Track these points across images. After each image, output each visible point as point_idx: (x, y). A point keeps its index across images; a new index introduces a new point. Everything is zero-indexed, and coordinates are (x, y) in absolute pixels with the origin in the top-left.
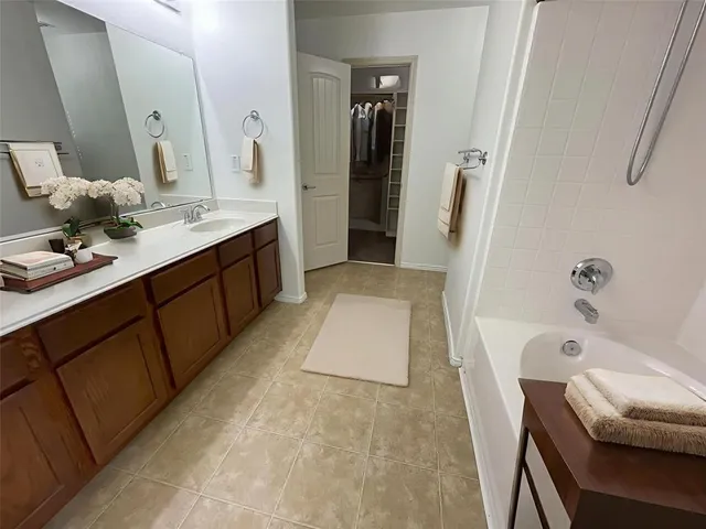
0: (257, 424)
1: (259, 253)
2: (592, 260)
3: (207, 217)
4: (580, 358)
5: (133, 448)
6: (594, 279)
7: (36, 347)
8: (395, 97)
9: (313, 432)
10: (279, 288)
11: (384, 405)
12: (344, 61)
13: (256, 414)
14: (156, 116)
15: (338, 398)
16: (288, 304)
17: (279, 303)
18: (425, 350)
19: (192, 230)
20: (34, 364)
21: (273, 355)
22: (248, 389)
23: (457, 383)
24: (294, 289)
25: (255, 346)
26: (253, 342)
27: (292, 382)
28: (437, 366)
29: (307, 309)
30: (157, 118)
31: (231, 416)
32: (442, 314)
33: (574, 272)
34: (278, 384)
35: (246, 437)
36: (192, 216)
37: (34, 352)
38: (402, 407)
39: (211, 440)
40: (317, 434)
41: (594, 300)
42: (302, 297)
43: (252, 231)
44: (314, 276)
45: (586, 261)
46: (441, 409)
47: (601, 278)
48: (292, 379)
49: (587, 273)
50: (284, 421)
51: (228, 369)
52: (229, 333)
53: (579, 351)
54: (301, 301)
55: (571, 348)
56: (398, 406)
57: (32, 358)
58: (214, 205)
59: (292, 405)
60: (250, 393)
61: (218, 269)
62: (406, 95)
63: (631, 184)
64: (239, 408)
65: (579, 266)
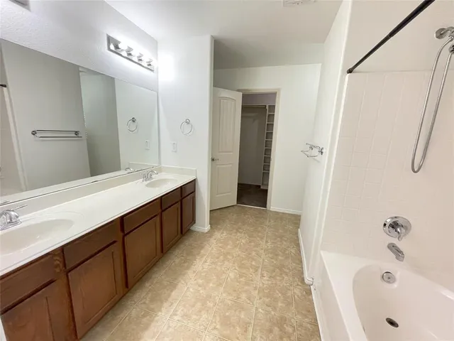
0: (176, 318)
1: (183, 200)
2: (396, 217)
3: (155, 177)
4: (395, 285)
5: (98, 329)
6: (399, 230)
7: (61, 260)
8: (267, 108)
9: (212, 327)
10: (193, 221)
11: (260, 310)
12: (239, 91)
13: (176, 311)
14: (134, 120)
15: (229, 302)
16: (198, 232)
17: (193, 231)
18: (288, 271)
19: (147, 185)
20: (58, 270)
21: (188, 268)
22: (172, 291)
23: (310, 297)
24: (203, 223)
25: (177, 261)
26: (175, 258)
27: (200, 288)
28: (296, 283)
29: (210, 237)
30: (134, 121)
31: (160, 311)
32: (298, 245)
33: (385, 225)
34: (191, 290)
35: (169, 327)
36: (147, 177)
37: (58, 262)
38: (273, 313)
39: (146, 327)
40: (215, 328)
41: (400, 245)
42: (207, 228)
43: (181, 187)
44: (215, 214)
45: (392, 218)
46: (299, 317)
47: (403, 230)
48: (200, 286)
49: (394, 225)
50: (194, 317)
51: (160, 276)
52: (162, 252)
53: (394, 280)
54: (206, 231)
55: (388, 277)
56: (270, 313)
57: (57, 266)
58: (160, 170)
59: (199, 305)
60: (173, 293)
61: (160, 211)
62: (274, 106)
63: (415, 172)
64: (166, 305)
65: (388, 220)
